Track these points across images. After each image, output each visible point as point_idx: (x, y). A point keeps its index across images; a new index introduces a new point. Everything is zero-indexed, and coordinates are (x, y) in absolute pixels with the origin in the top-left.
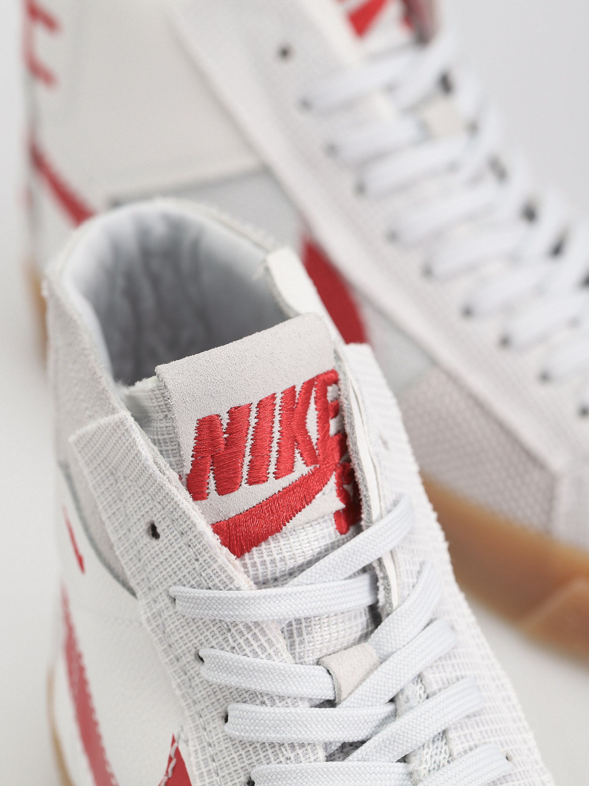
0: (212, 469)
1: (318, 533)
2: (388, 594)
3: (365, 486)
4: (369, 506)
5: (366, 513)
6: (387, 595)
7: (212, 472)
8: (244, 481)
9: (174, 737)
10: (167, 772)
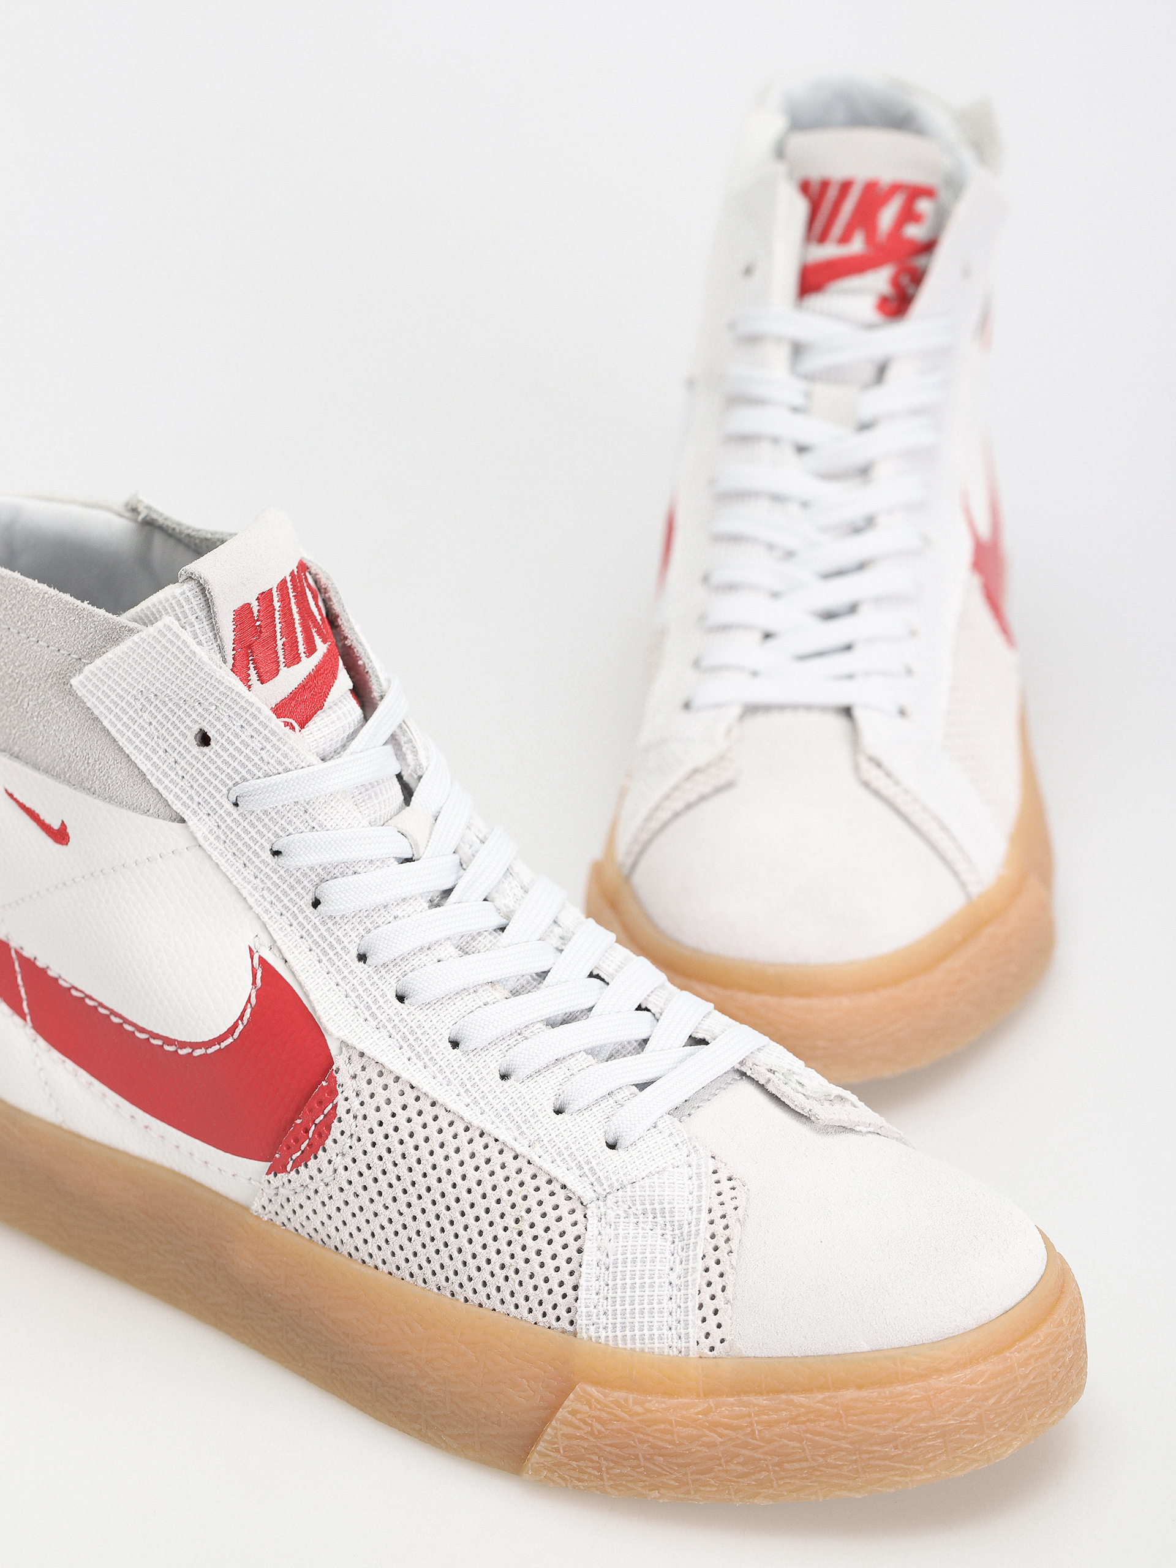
0: (251, 660)
1: (326, 719)
2: (416, 756)
3: (368, 658)
4: (377, 676)
5: (375, 684)
6: (415, 758)
7: (251, 662)
8: (282, 665)
9: (250, 948)
10: (254, 983)
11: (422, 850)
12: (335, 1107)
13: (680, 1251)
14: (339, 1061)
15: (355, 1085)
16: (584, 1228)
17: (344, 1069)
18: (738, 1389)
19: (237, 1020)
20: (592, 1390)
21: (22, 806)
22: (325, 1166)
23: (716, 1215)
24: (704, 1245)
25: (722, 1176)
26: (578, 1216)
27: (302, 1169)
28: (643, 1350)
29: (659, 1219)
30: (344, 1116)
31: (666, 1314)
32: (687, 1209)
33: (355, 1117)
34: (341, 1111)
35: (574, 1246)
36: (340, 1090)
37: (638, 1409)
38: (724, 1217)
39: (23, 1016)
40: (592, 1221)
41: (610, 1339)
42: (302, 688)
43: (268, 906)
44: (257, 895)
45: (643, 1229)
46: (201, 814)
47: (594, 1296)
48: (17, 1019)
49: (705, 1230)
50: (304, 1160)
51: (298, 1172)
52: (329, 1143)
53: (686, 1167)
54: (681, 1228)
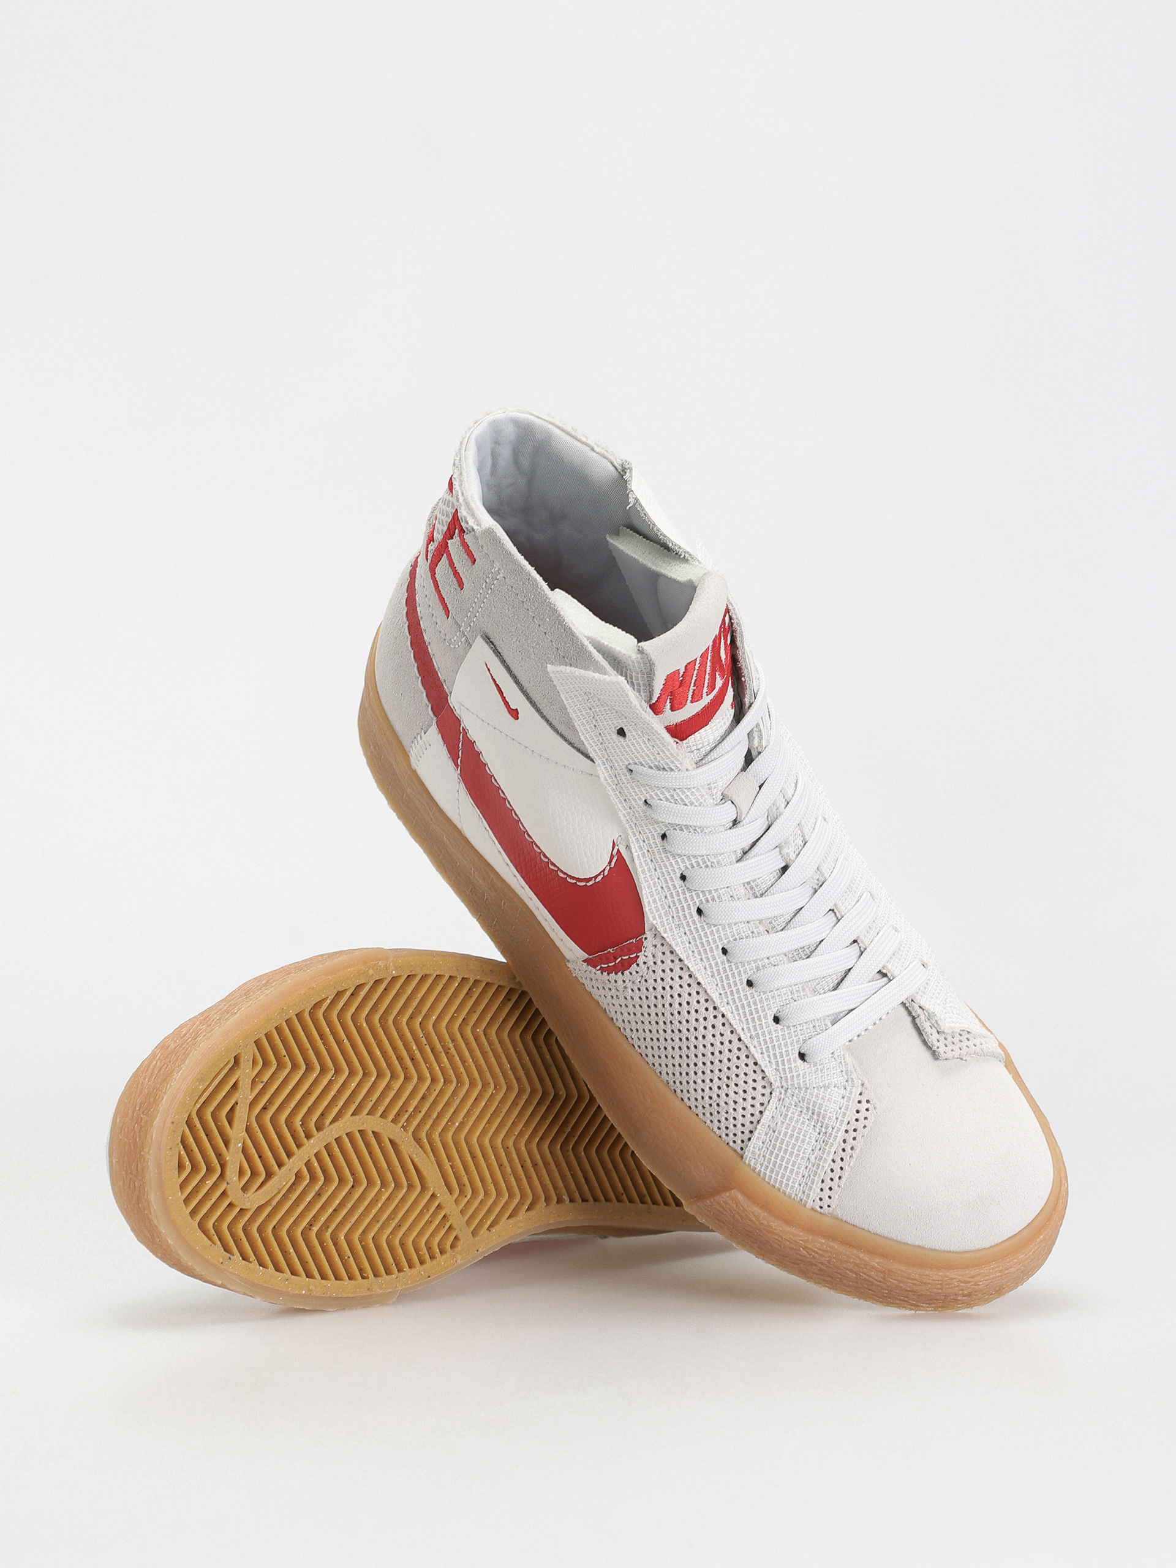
1: (711, 726)
7: (668, 702)
8: (689, 701)
9: (614, 842)
10: (610, 863)
11: (743, 816)
12: (637, 957)
13: (821, 1142)
14: (648, 934)
15: (654, 951)
16: (767, 1101)
17: (649, 941)
18: (829, 1235)
19: (592, 877)
20: (740, 1196)
21: (497, 686)
22: (620, 982)
23: (851, 1128)
24: (837, 1145)
25: (864, 1099)
26: (767, 1091)
27: (605, 974)
28: (779, 1190)
29: (815, 1117)
30: (641, 964)
31: (800, 1176)
32: (834, 1118)
33: (648, 968)
34: (640, 961)
35: (758, 1108)
36: (643, 949)
37: (765, 1223)
38: (855, 1130)
39: (457, 765)
40: (774, 1100)
41: (762, 1173)
42: (697, 715)
43: (633, 825)
44: (628, 817)
45: (804, 1118)
46: (607, 766)
47: (761, 1144)
48: (450, 763)
49: (841, 1135)
50: (609, 971)
51: (602, 973)
52: (627, 972)
53: (843, 1088)
54: (827, 1128)
